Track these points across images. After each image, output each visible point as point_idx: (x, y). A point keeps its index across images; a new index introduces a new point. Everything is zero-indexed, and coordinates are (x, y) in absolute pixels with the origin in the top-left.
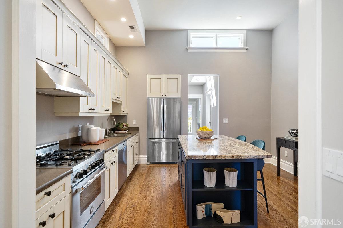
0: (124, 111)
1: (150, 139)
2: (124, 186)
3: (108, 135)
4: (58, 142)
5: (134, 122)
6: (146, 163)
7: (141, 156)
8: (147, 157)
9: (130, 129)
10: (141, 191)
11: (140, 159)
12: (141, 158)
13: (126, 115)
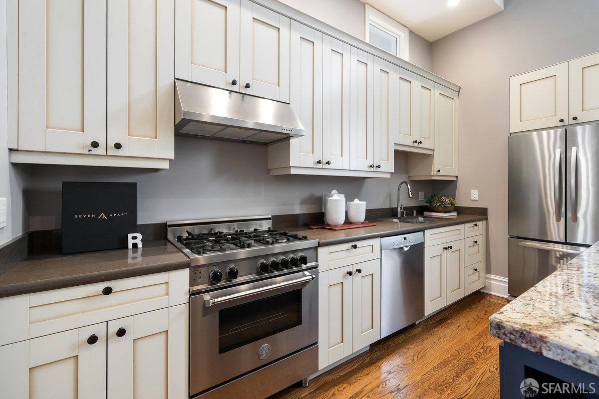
0: (439, 171)
1: (518, 238)
2: (416, 331)
3: (399, 219)
4: (270, 216)
5: (475, 194)
6: (507, 297)
7: (493, 276)
8: (509, 283)
9: (460, 210)
10: (445, 363)
11: (490, 284)
12: (492, 282)
13: (454, 179)
